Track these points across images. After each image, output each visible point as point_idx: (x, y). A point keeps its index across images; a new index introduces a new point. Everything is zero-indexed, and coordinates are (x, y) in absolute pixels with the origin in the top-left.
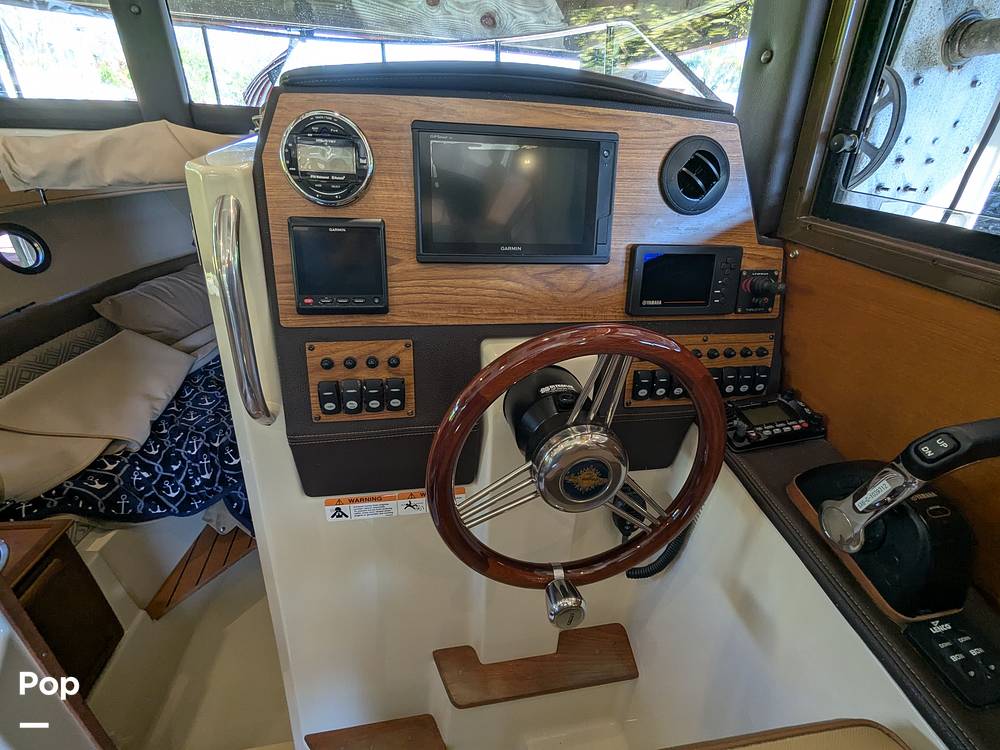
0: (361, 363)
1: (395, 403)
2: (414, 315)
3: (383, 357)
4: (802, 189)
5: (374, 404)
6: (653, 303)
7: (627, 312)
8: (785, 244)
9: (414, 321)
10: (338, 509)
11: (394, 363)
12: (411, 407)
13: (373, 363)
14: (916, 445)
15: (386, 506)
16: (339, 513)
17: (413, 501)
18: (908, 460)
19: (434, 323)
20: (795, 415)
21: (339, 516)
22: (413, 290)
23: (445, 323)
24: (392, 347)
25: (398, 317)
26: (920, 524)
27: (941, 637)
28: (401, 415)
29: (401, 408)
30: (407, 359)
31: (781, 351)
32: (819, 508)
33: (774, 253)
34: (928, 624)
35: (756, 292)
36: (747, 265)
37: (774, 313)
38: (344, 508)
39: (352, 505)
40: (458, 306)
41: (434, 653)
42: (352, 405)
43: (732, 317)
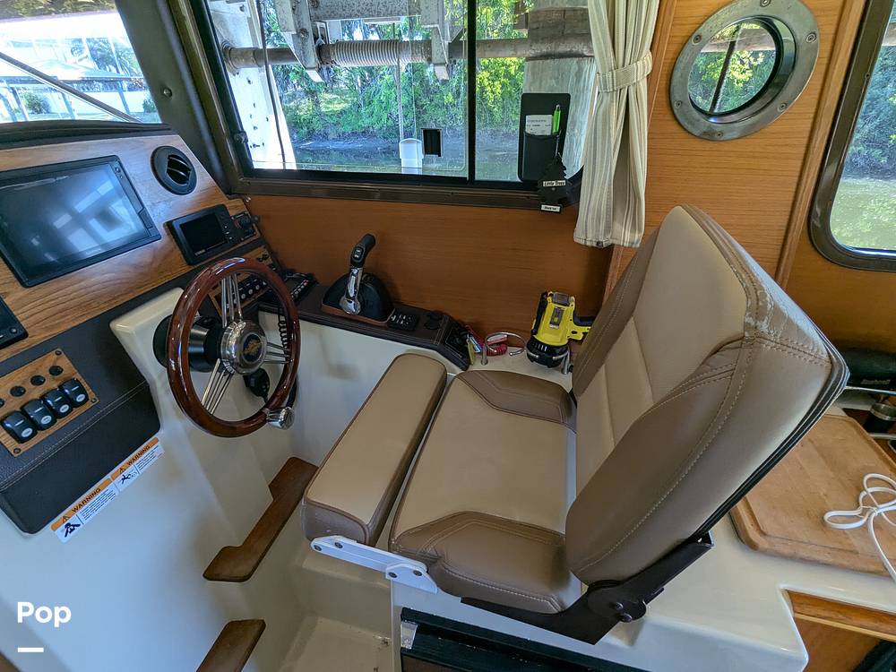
0: (29, 386)
1: (80, 398)
2: (48, 329)
3: (44, 372)
4: (232, 164)
5: (64, 408)
6: (200, 252)
7: (190, 264)
8: (239, 195)
9: (52, 333)
10: (68, 525)
11: (55, 371)
12: (92, 395)
13: (37, 381)
14: (353, 256)
15: (107, 493)
16: (70, 528)
17: (125, 473)
18: (354, 264)
19: (69, 327)
20: (299, 280)
21: (72, 530)
22: (35, 310)
23: (77, 323)
24: (46, 361)
25: (37, 337)
26: (369, 286)
27: (396, 320)
28: (88, 405)
29: (86, 399)
30: (64, 363)
31: (272, 253)
32: (340, 308)
33: (238, 202)
34: (391, 319)
35: (244, 227)
36: (232, 213)
37: (258, 234)
38: (72, 521)
39: (78, 513)
40: (79, 306)
41: (204, 575)
42: (46, 420)
43: (241, 245)
